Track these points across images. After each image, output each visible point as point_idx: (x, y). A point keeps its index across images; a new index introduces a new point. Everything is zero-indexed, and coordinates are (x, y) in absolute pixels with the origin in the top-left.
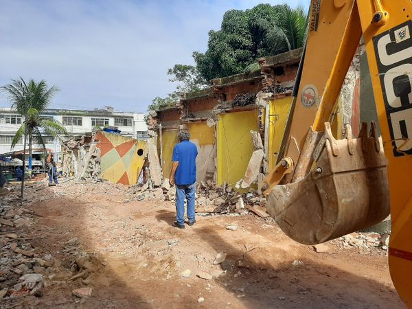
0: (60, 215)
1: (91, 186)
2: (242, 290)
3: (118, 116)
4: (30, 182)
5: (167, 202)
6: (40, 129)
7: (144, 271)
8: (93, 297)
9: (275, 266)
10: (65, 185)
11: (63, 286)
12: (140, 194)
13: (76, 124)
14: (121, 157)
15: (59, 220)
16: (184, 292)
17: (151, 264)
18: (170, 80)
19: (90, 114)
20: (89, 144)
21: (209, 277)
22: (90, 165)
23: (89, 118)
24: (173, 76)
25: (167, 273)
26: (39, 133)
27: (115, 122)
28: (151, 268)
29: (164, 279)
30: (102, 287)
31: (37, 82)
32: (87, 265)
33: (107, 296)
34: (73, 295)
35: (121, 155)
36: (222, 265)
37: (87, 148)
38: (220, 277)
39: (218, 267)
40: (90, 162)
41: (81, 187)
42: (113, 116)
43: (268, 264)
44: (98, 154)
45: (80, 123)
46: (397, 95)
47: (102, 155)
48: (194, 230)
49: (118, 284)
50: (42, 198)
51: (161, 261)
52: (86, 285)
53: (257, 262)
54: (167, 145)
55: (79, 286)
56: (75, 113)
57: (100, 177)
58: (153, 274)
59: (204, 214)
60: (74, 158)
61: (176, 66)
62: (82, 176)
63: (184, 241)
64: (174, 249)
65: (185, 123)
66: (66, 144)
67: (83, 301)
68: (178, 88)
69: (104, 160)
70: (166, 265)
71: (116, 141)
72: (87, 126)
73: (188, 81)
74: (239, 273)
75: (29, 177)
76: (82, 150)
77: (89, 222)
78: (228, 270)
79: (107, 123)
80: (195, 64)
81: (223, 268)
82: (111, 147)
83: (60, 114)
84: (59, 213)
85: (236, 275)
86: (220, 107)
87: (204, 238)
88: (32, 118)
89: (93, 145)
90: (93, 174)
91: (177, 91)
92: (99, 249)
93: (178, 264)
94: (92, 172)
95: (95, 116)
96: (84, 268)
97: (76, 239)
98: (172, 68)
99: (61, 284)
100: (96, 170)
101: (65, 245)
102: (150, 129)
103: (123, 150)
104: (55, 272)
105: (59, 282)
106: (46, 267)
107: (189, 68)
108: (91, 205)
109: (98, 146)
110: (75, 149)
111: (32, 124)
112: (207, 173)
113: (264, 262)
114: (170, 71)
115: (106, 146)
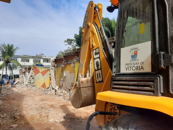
0: (14, 100)
1: (29, 88)
2: (67, 125)
3: (44, 59)
4: (5, 86)
5: (56, 95)
6: (11, 64)
7: (38, 120)
8: (17, 127)
9: (83, 118)
10: (20, 88)
11: (8, 124)
12: (46, 92)
13: (27, 62)
14: (43, 76)
15: (13, 102)
16: (48, 126)
17: (40, 117)
18: (65, 45)
19: (33, 57)
20: (30, 71)
21: (58, 121)
22: (30, 79)
23: (32, 59)
24: (67, 43)
25: (45, 120)
26: (10, 65)
27: (43, 61)
28: (40, 118)
29: (43, 122)
30: (21, 124)
31: (10, 45)
32: (18, 117)
33: (22, 127)
34: (10, 127)
35: (43, 75)
36: (64, 118)
37: (29, 72)
38: (62, 121)
39: (63, 118)
40: (30, 78)
41: (26, 89)
42: (42, 59)
43: (81, 117)
44: (33, 75)
45: (28, 61)
46: (97, 67)
47: (35, 75)
48: (60, 106)
49: (27, 124)
50: (9, 93)
51: (45, 116)
52: (16, 123)
53: (77, 116)
54: (58, 72)
55: (13, 124)
56: (26, 57)
57: (34, 84)
58: (40, 121)
59: (67, 100)
60: (24, 77)
61: (68, 39)
62: (26, 84)
63: (55, 109)
64: (50, 112)
65: (65, 64)
66: (21, 70)
67: (13, 128)
68: (68, 48)
69: (36, 77)
70: (46, 118)
71: (41, 70)
72: (31, 62)
73: (73, 45)
74: (69, 120)
75: (5, 84)
76: (27, 73)
77: (24, 102)
78: (66, 119)
79: (40, 61)
80: (75, 39)
81: (64, 119)
82: (39, 72)
83: (20, 57)
84: (14, 99)
85: (68, 121)
86: (76, 59)
87: (62, 108)
88: (8, 59)
89: (31, 71)
90: (31, 83)
91: (68, 49)
92: (24, 112)
93: (50, 117)
94: (30, 82)
95: (35, 58)
96: (16, 118)
97: (17, 108)
98: (66, 40)
99: (7, 123)
100: (32, 81)
101: (13, 111)
102: (52, 66)
103: (44, 73)
104: (7, 120)
105: (6, 123)
106: (3, 118)
107: (73, 40)
108: (27, 96)
109: (33, 72)
110: (24, 73)
111: (7, 62)
112: (72, 84)
113: (79, 117)
114: (65, 41)
115: (37, 72)
